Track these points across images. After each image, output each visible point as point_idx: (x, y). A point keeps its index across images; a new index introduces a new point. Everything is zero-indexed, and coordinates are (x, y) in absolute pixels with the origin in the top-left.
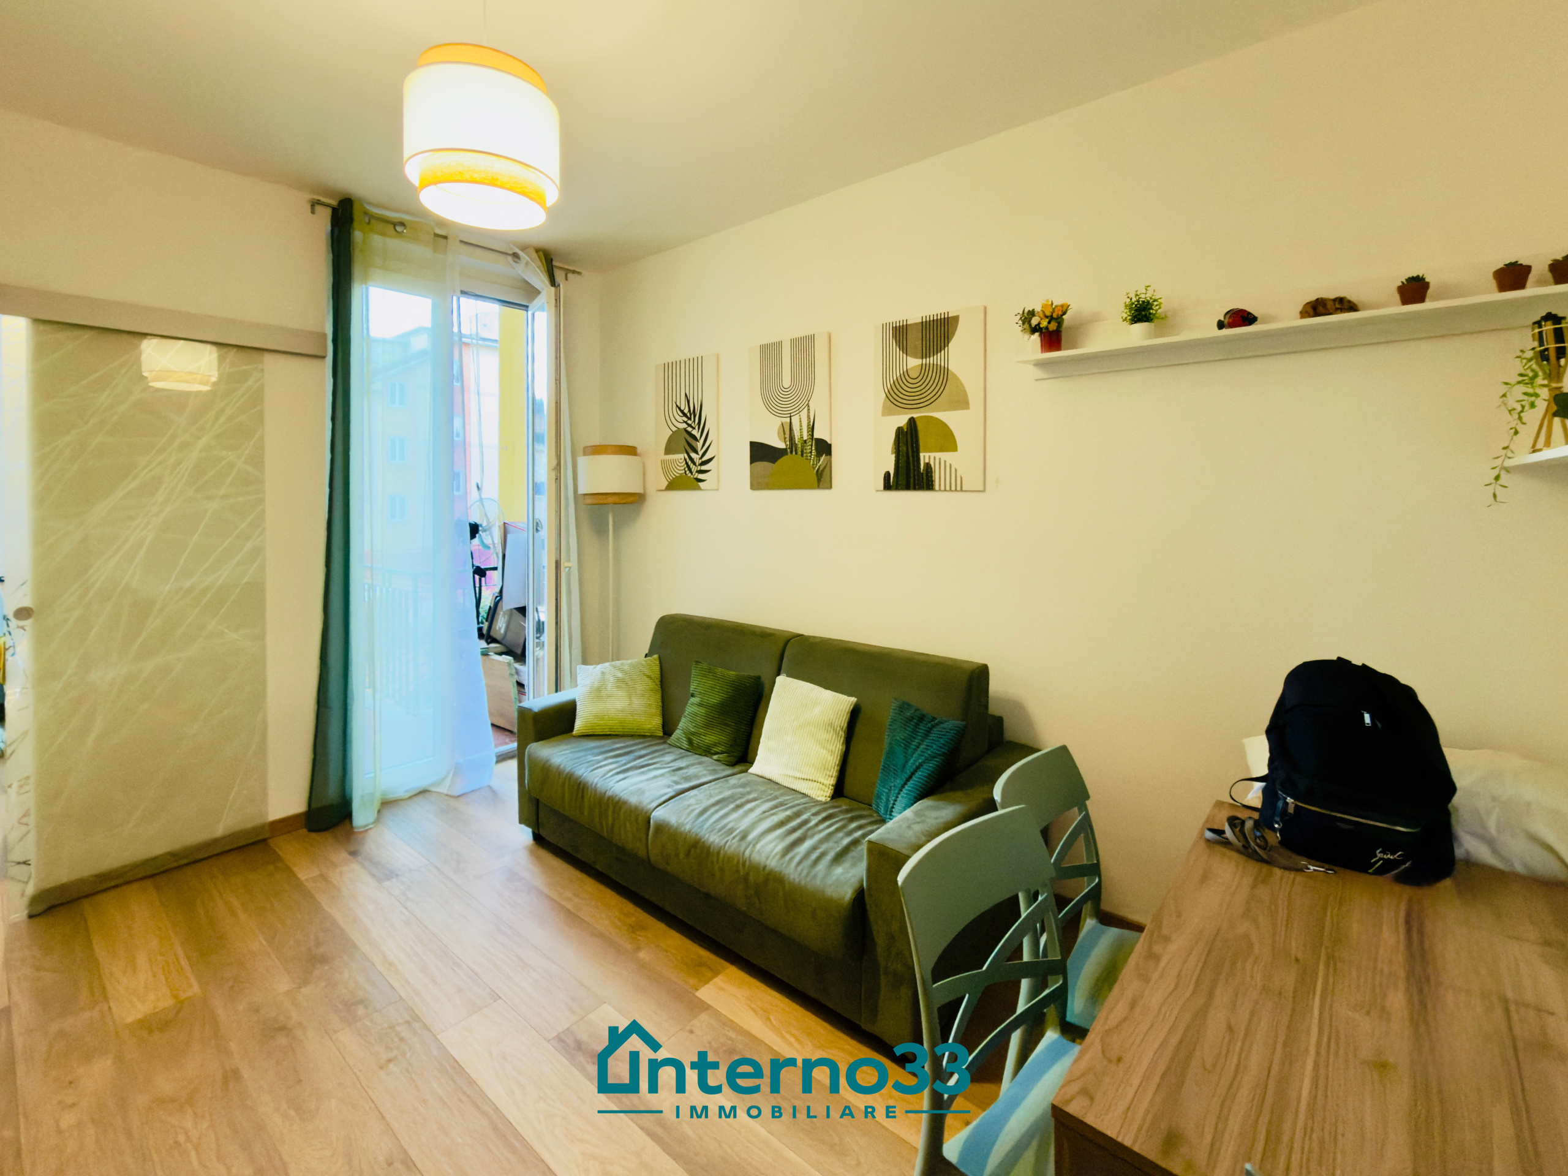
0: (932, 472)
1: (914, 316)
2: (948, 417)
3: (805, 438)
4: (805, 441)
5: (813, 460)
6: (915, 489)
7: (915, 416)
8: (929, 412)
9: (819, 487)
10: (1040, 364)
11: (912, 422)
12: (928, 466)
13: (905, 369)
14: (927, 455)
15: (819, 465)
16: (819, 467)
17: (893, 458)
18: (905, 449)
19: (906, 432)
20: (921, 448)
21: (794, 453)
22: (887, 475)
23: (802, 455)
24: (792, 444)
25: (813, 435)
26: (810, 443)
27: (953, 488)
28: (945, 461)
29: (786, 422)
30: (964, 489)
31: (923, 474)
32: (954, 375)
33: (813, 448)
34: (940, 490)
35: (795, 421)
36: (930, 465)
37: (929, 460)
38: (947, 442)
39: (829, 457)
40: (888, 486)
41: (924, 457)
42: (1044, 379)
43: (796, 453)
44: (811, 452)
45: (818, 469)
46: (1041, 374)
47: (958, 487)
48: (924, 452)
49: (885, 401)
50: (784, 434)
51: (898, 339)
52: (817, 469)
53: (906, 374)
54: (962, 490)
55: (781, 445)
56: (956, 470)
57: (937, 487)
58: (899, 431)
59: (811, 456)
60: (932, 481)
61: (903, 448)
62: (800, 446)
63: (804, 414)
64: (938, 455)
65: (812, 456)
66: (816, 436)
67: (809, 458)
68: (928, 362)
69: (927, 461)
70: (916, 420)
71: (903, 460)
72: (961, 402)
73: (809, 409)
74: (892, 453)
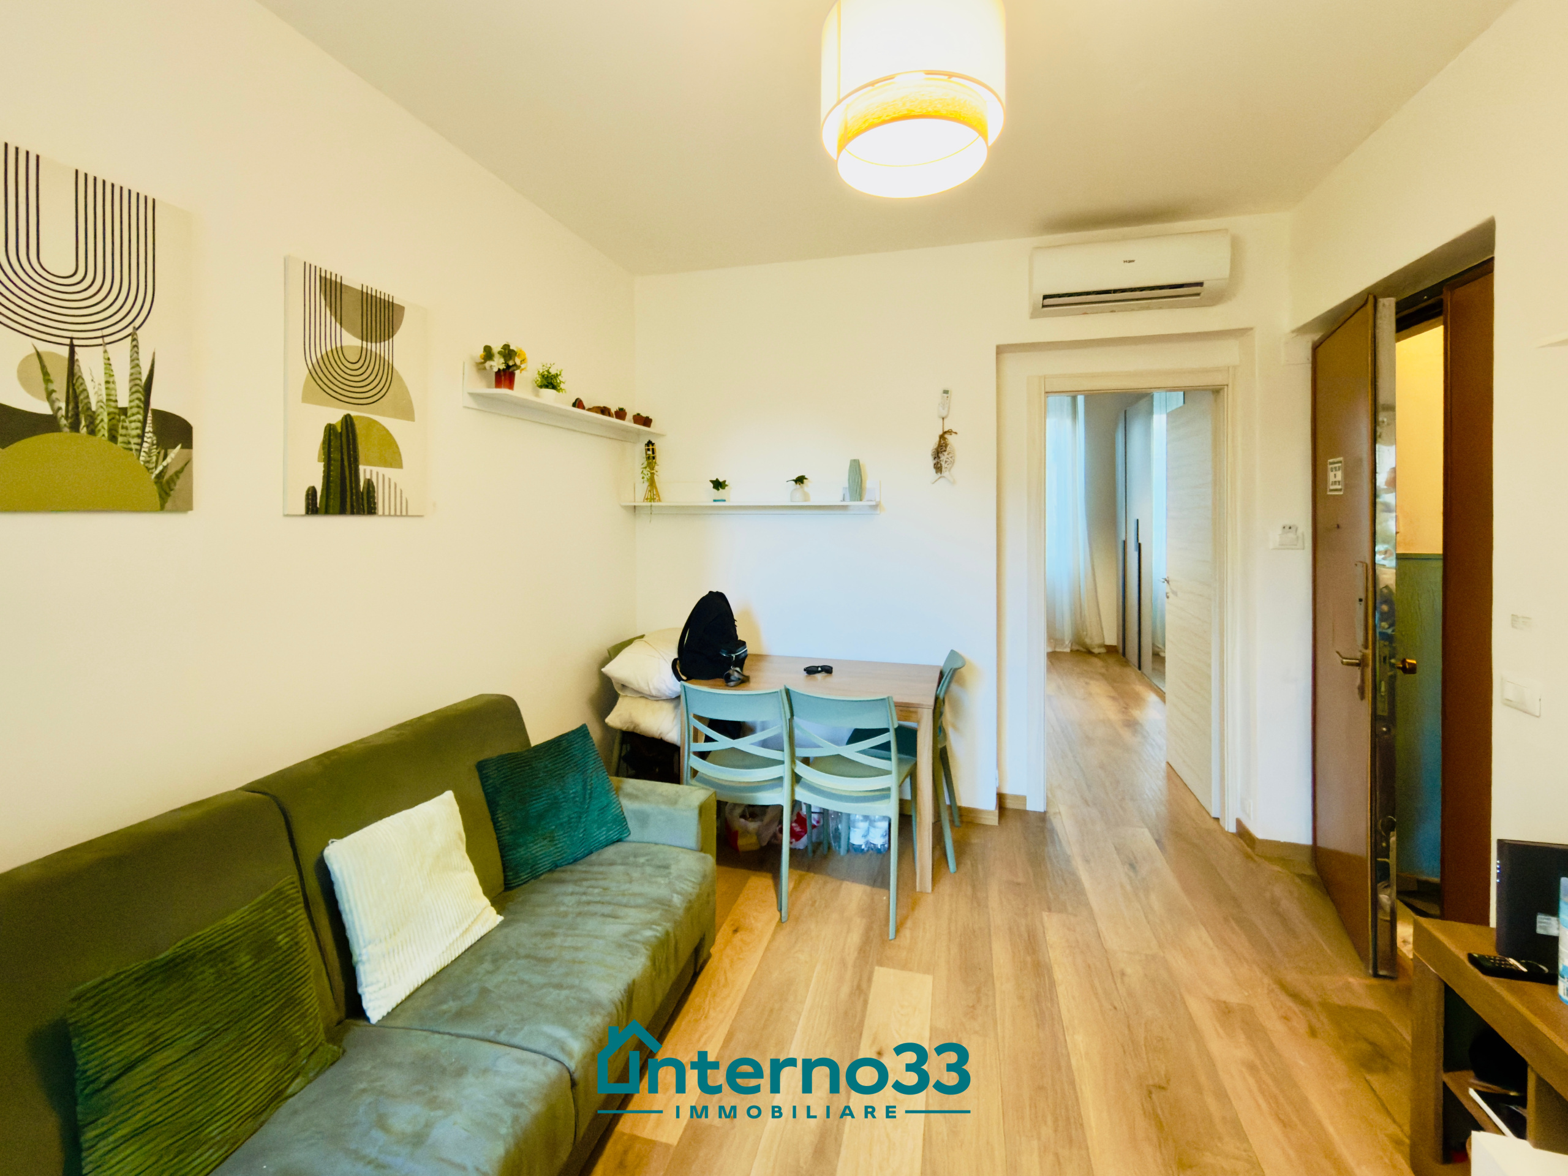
0: (374, 492)
3: (123, 402)
4: (124, 411)
5: (149, 454)
6: (352, 513)
7: (353, 414)
8: (368, 412)
9: (162, 508)
11: (348, 421)
12: (369, 483)
13: (339, 345)
14: (368, 468)
15: (165, 463)
16: (165, 467)
17: (320, 468)
18: (339, 457)
19: (341, 433)
21: (83, 430)
22: (311, 493)
23: (113, 438)
24: (77, 408)
25: (147, 402)
26: (140, 417)
27: (399, 513)
28: (390, 479)
29: (58, 356)
30: (410, 514)
31: (362, 493)
32: (400, 379)
33: (147, 429)
34: (384, 515)
35: (91, 360)
36: (373, 483)
37: (371, 474)
38: (392, 457)
39: (186, 451)
40: (312, 509)
41: (366, 471)
43: (91, 432)
44: (141, 436)
45: (162, 472)
47: (403, 513)
48: (364, 465)
49: (307, 378)
50: (49, 381)
51: (328, 297)
52: (157, 472)
54: (407, 515)
56: (401, 491)
57: (380, 510)
58: (330, 429)
59: (141, 445)
60: (375, 504)
61: (335, 455)
63: (120, 353)
65: (145, 445)
66: (156, 403)
67: (134, 447)
69: (368, 477)
70: (356, 422)
71: (336, 472)
72: (406, 412)
73: (136, 346)
74: (319, 461)
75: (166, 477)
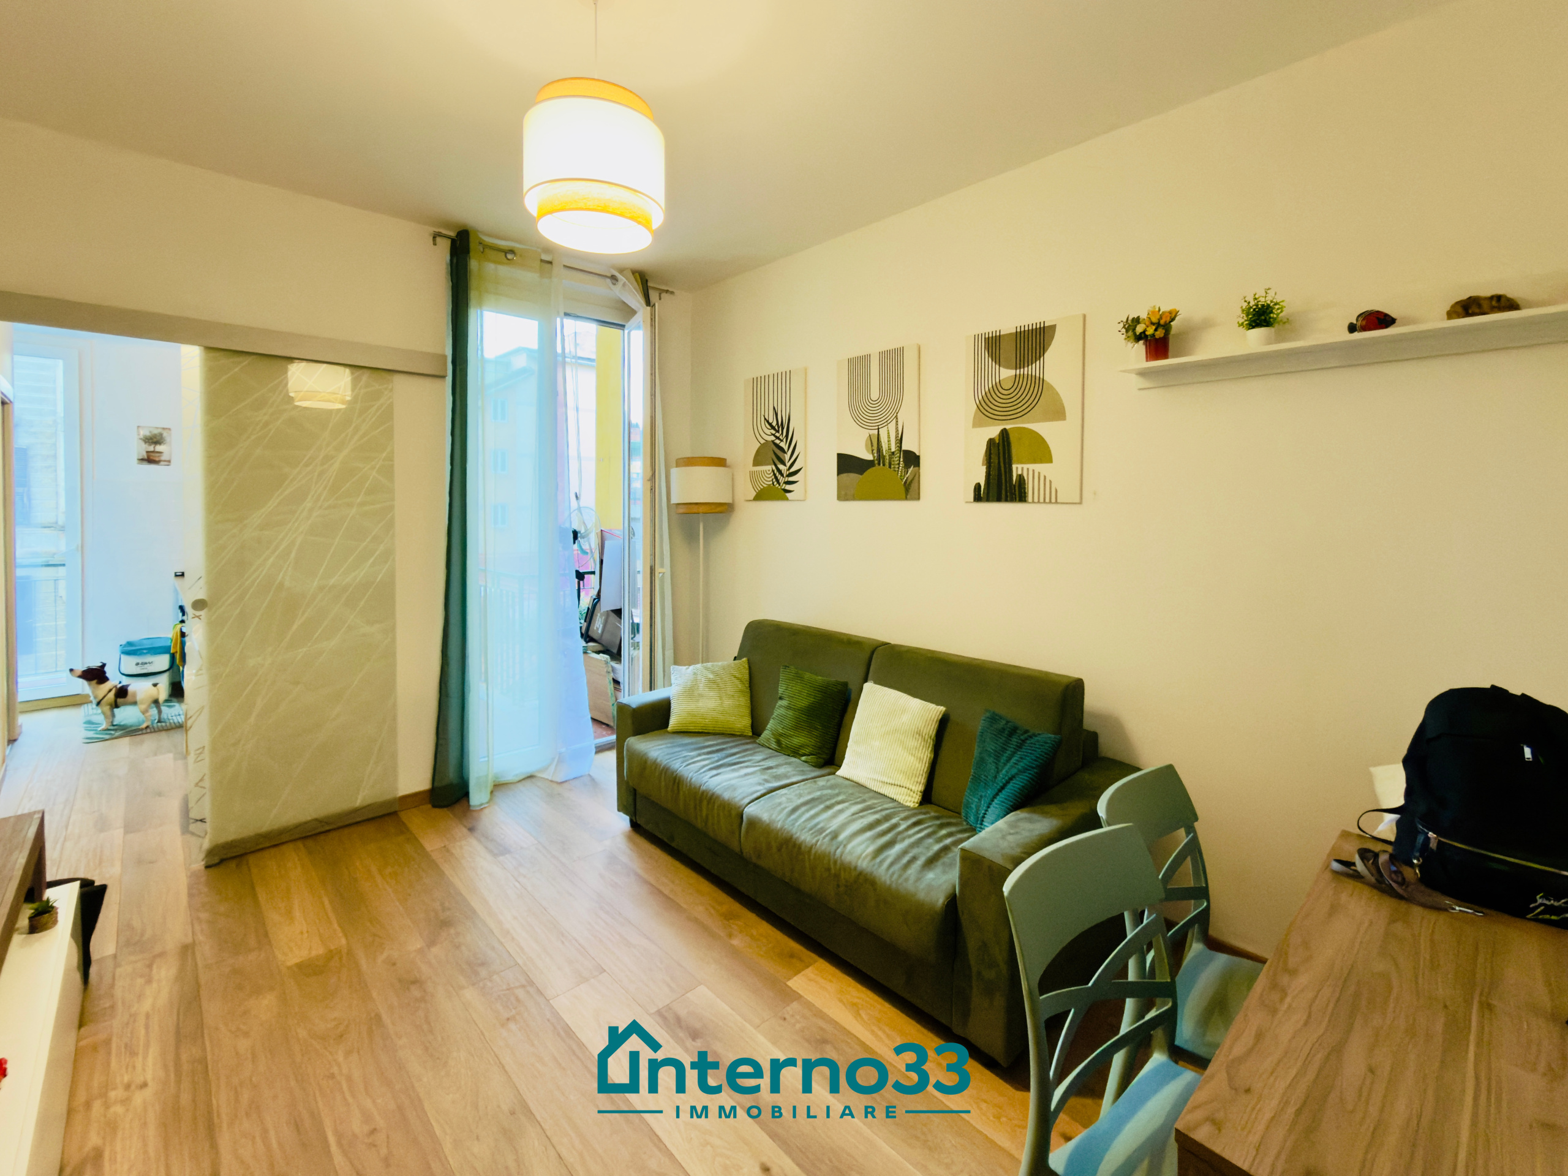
0: (1025, 484)
1: (1007, 325)
2: (1044, 429)
3: (893, 449)
4: (893, 453)
5: (901, 472)
6: (1006, 500)
7: (1007, 427)
8: (1020, 423)
9: (906, 499)
10: (1143, 373)
11: (1004, 433)
12: (1021, 478)
13: (998, 380)
14: (1020, 466)
15: (907, 476)
16: (907, 478)
17: (984, 469)
18: (997, 461)
19: (999, 443)
20: (1013, 461)
21: (881, 465)
22: (978, 487)
23: (890, 467)
24: (879, 455)
25: (901, 447)
26: (898, 455)
27: (1047, 500)
28: (1039, 473)
29: (874, 434)
30: (1058, 501)
31: (1015, 486)
32: (1051, 387)
33: (901, 460)
34: (1033, 502)
35: (883, 433)
36: (1024, 477)
37: (1022, 472)
38: (1042, 452)
39: (917, 468)
40: (978, 498)
41: (1017, 469)
42: (1145, 389)
43: (884, 465)
44: (899, 464)
45: (906, 480)
46: (1143, 382)
47: (1053, 500)
48: (1016, 464)
49: (976, 410)
50: (872, 446)
51: (990, 351)
52: (904, 480)
53: (998, 384)
54: (1056, 502)
55: (869, 457)
56: (1050, 482)
57: (1030, 499)
58: (991, 442)
59: (899, 468)
60: (1025, 493)
61: (995, 459)
62: (888, 457)
63: (892, 426)
64: (1031, 466)
65: (900, 468)
66: (904, 448)
67: (897, 469)
68: (1022, 373)
69: (1020, 472)
70: (1009, 432)
71: (994, 473)
72: (1058, 413)
73: (897, 421)
74: (983, 465)
75: (908, 483)
